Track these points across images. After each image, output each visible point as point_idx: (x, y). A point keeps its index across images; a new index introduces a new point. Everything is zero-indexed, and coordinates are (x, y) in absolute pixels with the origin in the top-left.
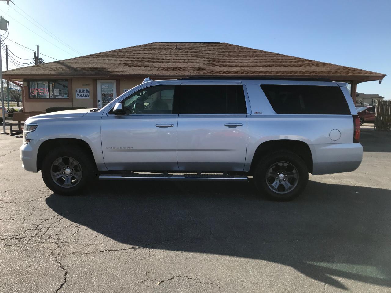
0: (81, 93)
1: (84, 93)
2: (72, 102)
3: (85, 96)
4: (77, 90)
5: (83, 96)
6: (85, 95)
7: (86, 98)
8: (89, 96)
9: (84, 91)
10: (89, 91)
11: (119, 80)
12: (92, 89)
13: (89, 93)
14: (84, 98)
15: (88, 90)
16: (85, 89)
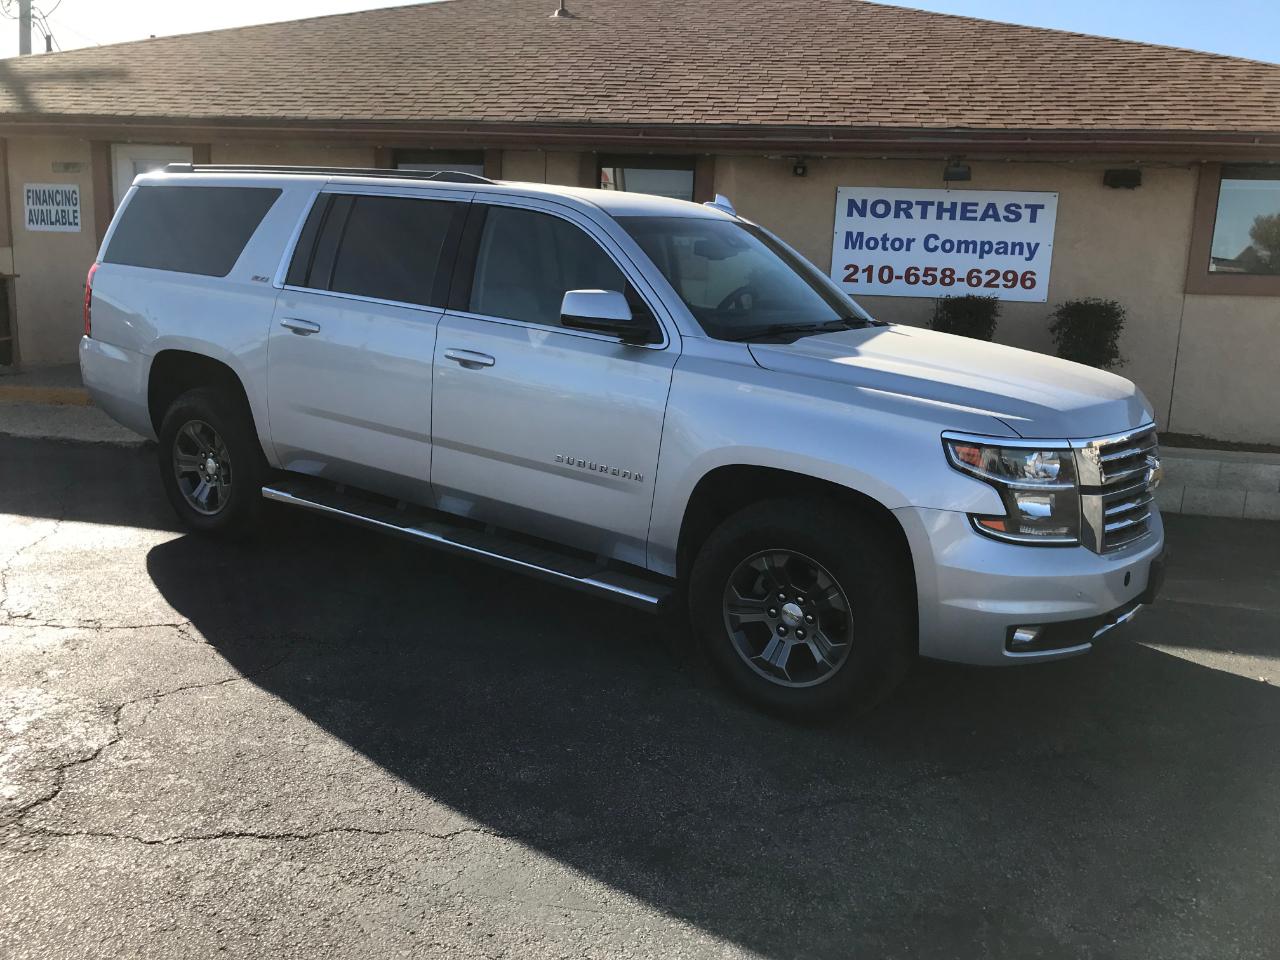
0: (45, 207)
1: (58, 204)
2: (12, 246)
3: (62, 220)
4: (29, 191)
5: (53, 220)
6: (63, 217)
7: (67, 228)
8: (78, 221)
9: (59, 198)
10: (78, 196)
11: (209, 145)
12: (89, 186)
13: (78, 208)
14: (58, 228)
15: (74, 192)
16: (61, 187)
